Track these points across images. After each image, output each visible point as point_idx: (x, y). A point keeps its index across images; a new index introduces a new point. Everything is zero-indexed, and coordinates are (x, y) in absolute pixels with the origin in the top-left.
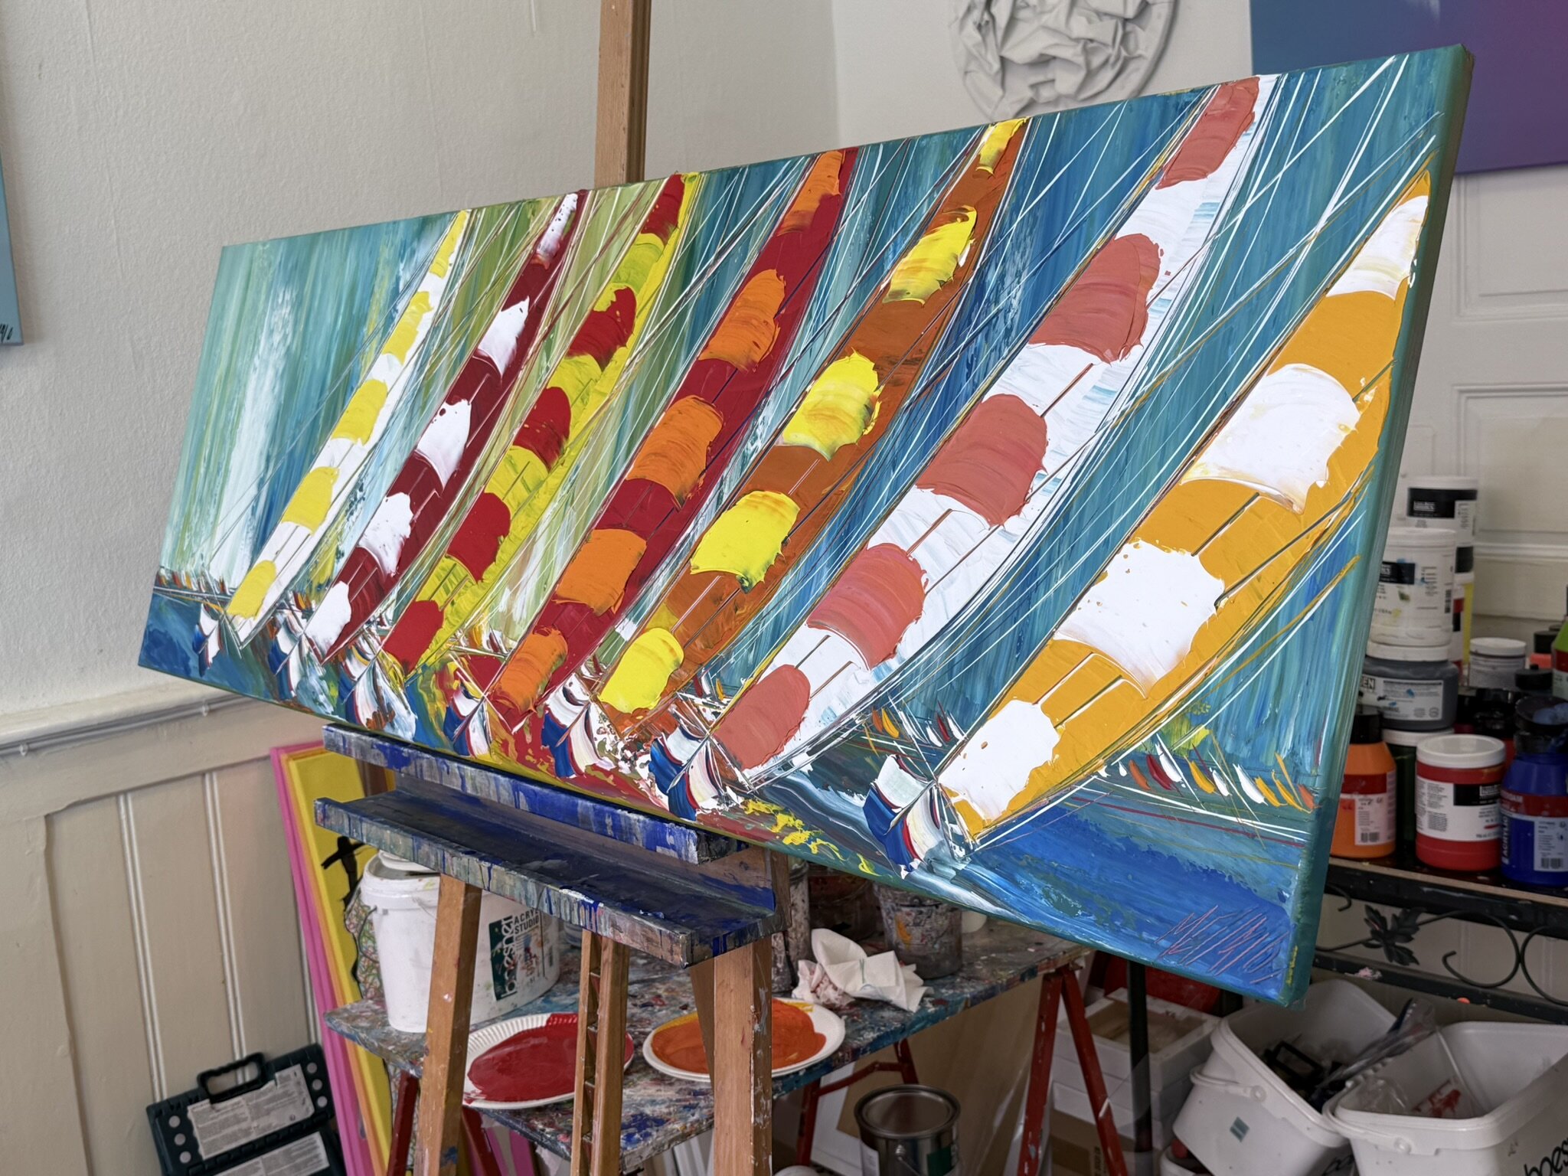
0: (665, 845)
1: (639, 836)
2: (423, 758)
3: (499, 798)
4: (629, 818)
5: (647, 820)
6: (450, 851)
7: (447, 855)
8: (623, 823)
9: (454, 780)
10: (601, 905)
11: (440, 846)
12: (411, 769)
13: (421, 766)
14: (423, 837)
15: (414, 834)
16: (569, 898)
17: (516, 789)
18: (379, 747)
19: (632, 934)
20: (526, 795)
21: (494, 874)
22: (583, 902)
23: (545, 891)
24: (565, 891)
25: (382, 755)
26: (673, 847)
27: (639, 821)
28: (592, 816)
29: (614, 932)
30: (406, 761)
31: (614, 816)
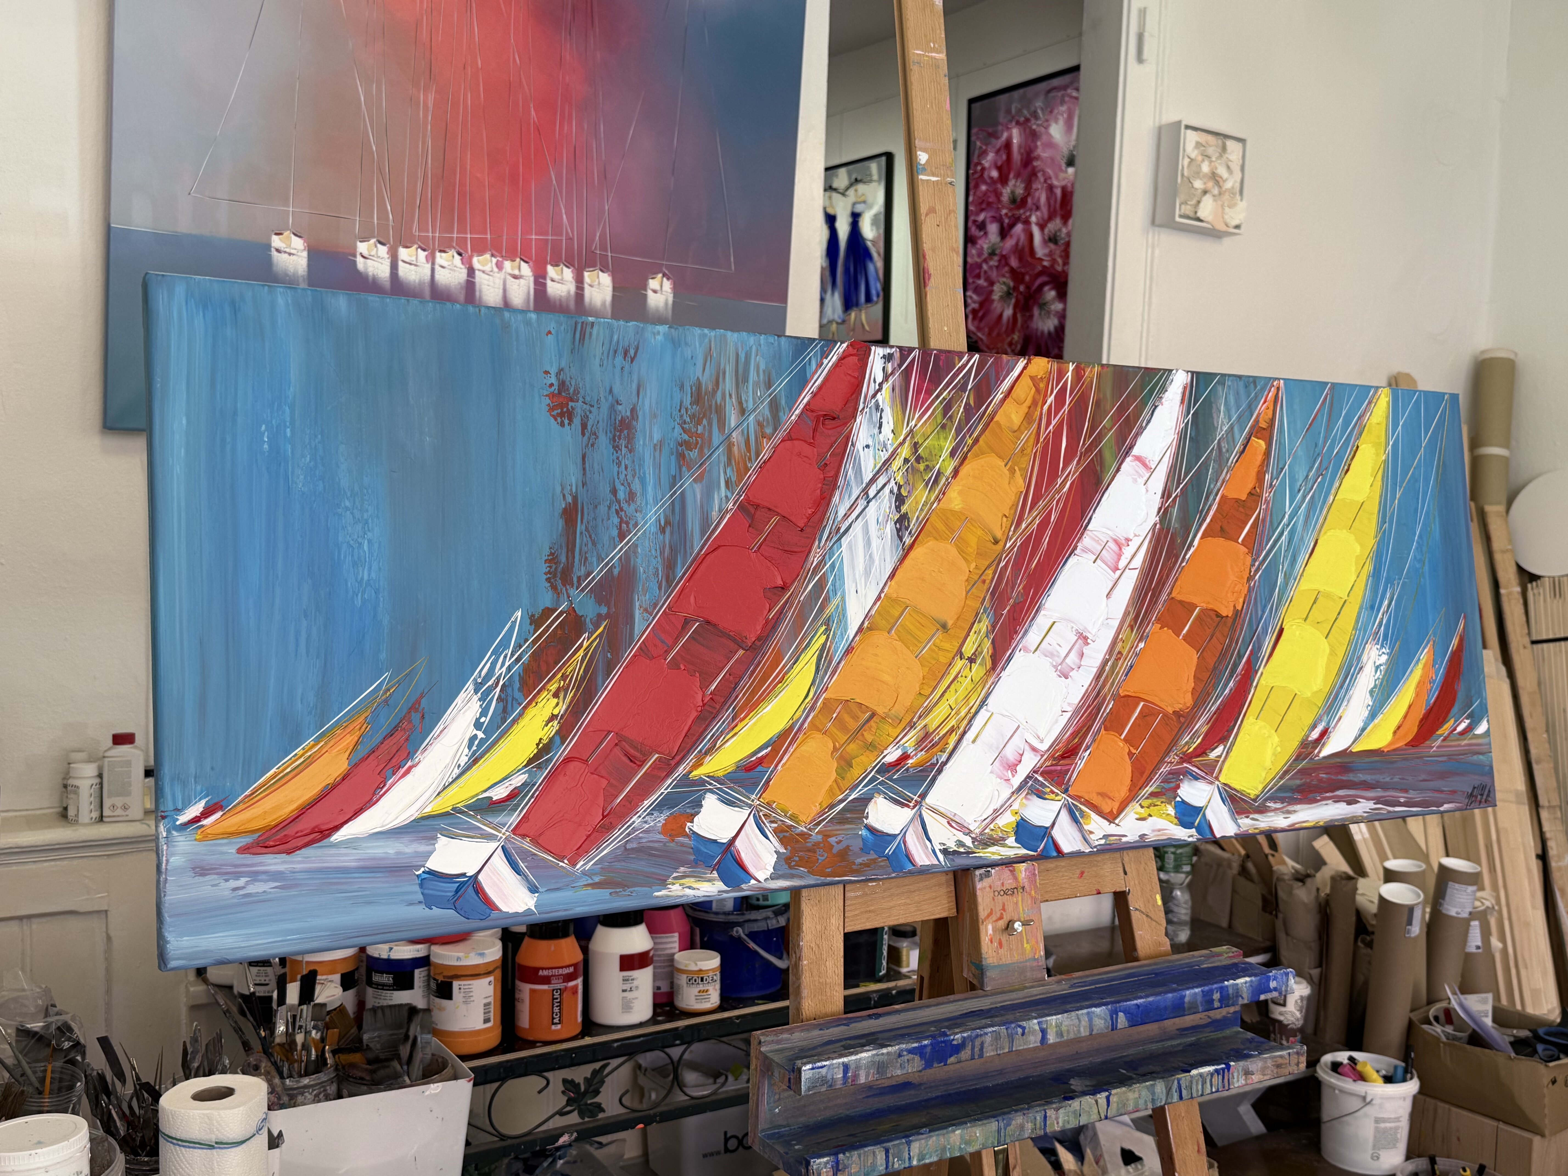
0: (1270, 991)
1: (1245, 995)
2: (986, 1034)
3: (1091, 1030)
4: (1237, 984)
5: (1253, 978)
6: (1054, 1106)
7: (1049, 1113)
8: (1231, 991)
9: (1032, 1038)
10: (1232, 1063)
11: (1038, 1109)
12: (965, 1054)
13: (982, 1044)
14: (1009, 1113)
15: (994, 1117)
16: (1201, 1075)
17: (1114, 1013)
18: (910, 1051)
19: (1263, 1071)
20: (1126, 1012)
21: (1113, 1099)
22: (1217, 1071)
23: (1176, 1082)
24: (1194, 1072)
25: (917, 1058)
26: (1275, 989)
27: (1246, 983)
28: (1199, 999)
29: (1246, 1079)
30: (957, 1049)
31: (1222, 989)
